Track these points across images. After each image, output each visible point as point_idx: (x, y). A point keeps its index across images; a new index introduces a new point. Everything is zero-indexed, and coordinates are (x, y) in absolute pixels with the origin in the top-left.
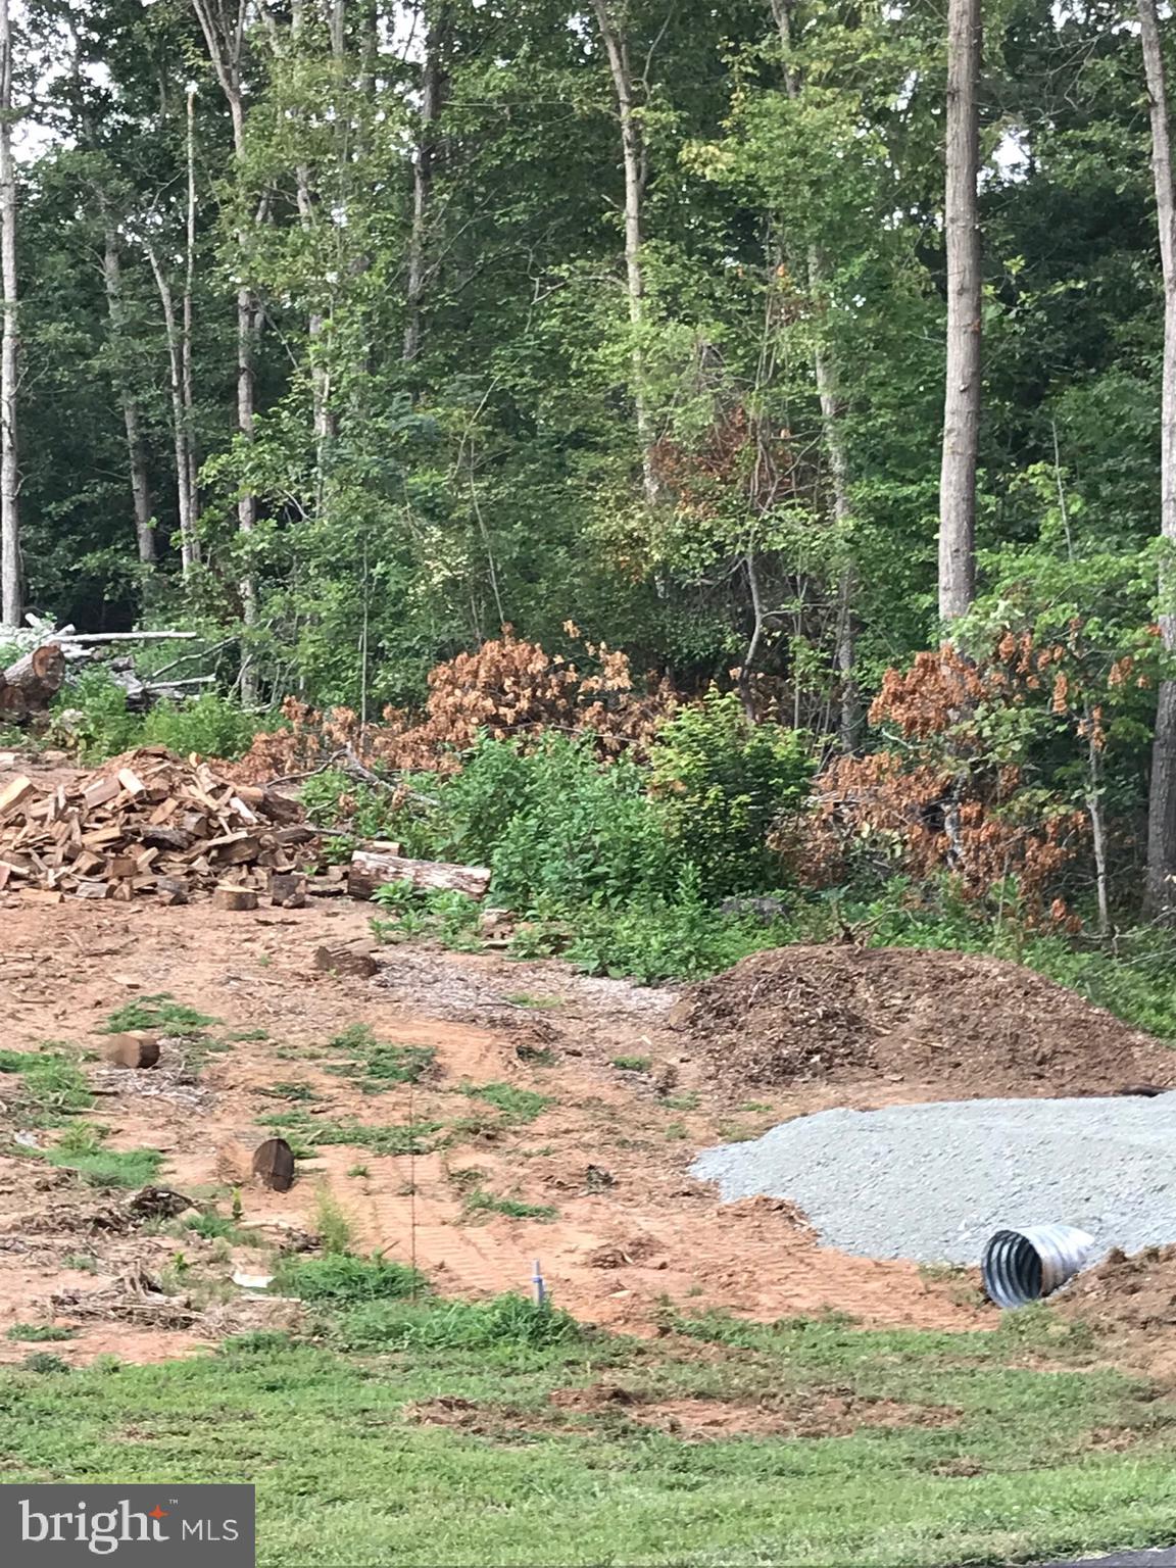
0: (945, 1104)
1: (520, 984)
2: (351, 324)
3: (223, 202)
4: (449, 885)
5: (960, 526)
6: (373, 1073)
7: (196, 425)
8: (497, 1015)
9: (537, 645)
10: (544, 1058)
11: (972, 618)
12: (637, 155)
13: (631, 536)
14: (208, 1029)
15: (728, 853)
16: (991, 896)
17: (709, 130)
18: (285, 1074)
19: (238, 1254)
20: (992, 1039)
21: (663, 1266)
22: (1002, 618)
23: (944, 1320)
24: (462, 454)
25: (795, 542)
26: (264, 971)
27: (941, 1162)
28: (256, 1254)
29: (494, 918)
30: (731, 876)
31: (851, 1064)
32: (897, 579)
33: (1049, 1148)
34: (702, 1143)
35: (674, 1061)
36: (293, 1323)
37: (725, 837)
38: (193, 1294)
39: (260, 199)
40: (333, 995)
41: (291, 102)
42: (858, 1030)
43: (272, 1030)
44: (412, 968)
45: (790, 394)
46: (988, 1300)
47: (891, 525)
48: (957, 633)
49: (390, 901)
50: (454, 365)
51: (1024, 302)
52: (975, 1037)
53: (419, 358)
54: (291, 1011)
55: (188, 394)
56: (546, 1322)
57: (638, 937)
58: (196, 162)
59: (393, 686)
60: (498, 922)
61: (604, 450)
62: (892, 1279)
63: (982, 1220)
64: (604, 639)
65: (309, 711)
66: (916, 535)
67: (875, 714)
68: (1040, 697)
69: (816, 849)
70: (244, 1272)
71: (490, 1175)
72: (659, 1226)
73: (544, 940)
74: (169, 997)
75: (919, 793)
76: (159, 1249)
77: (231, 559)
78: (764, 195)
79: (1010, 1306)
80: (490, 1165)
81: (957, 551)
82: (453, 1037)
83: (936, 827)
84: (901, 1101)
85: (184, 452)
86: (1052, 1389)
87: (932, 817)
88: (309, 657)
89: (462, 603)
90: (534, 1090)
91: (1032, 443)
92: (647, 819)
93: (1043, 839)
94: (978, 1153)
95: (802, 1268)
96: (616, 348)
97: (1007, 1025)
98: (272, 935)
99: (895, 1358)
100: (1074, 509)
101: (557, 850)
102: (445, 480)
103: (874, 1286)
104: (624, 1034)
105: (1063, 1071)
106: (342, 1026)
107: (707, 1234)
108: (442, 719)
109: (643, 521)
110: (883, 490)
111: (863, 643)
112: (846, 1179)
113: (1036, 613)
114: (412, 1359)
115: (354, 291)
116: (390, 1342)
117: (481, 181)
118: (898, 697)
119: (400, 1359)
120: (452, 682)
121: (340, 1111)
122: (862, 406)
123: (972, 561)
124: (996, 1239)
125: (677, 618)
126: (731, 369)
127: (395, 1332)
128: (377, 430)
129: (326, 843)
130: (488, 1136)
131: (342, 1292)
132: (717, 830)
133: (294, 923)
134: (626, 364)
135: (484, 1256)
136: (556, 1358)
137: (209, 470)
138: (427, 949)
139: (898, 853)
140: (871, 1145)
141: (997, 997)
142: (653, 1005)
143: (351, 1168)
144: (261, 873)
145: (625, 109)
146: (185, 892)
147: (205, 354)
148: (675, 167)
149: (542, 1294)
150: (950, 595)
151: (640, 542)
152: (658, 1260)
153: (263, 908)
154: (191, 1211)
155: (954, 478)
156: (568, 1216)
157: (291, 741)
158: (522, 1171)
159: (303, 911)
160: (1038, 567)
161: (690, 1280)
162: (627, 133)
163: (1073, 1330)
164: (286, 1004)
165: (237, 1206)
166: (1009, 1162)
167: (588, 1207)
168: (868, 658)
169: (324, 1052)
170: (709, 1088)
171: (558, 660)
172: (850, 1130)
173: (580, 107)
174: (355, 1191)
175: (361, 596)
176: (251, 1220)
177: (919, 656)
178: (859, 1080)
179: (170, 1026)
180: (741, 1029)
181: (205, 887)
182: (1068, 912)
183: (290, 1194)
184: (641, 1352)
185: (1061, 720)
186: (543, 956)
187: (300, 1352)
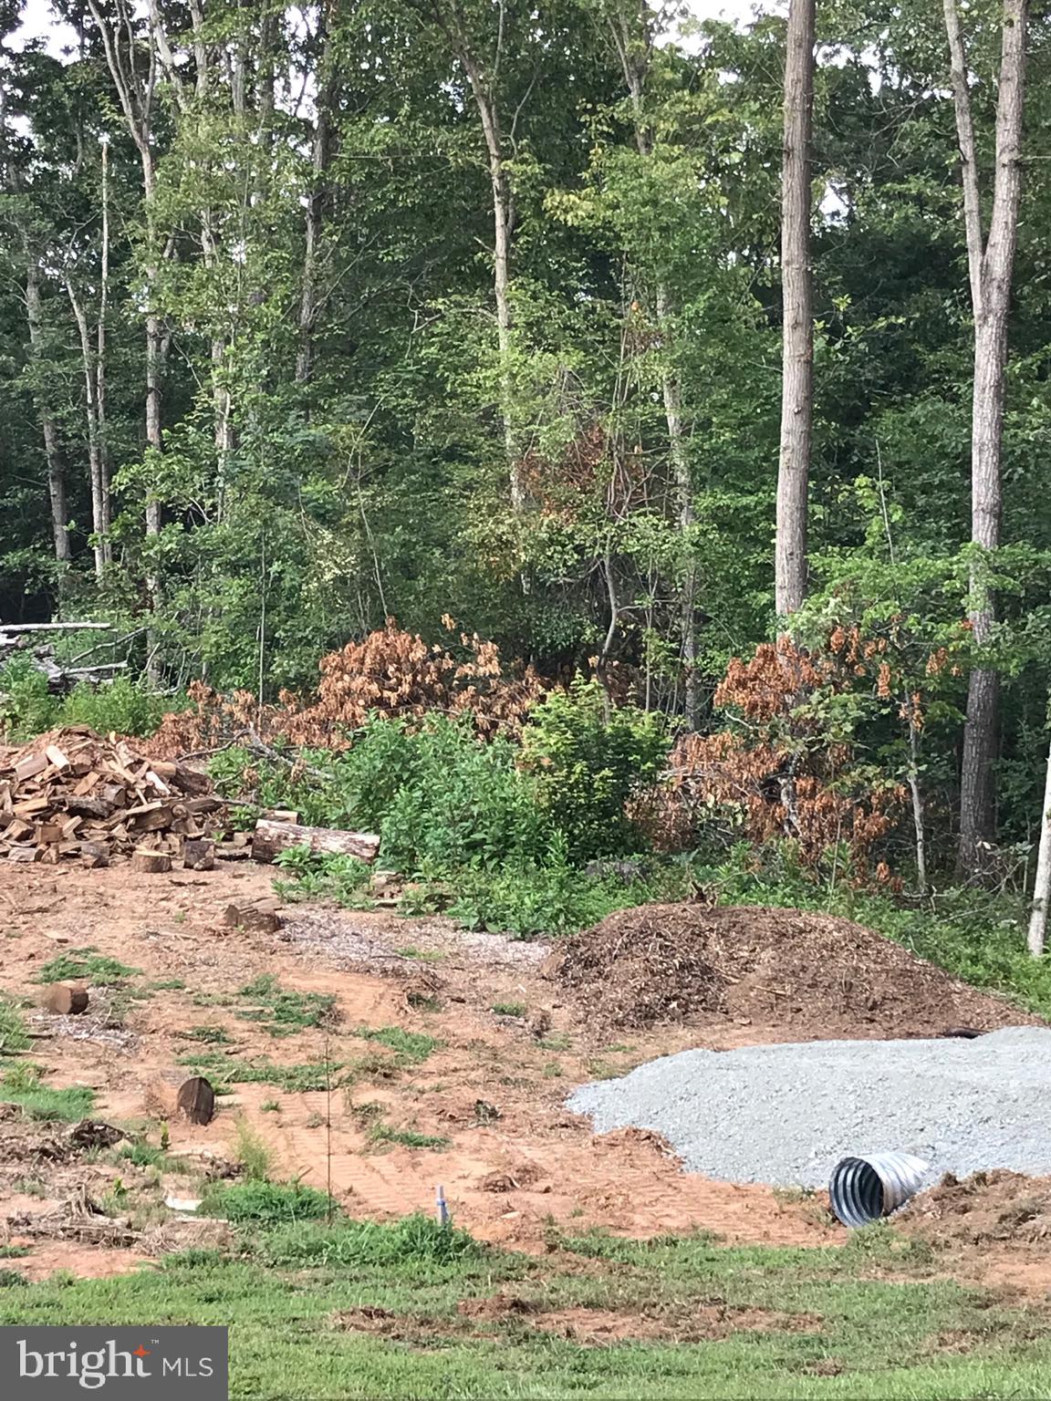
0: (791, 1045)
1: (408, 938)
2: (252, 350)
3: (135, 241)
4: (343, 850)
5: (795, 532)
6: (280, 1018)
7: (109, 439)
8: (389, 966)
9: (417, 636)
10: (432, 1005)
11: (805, 613)
12: (505, 203)
13: (500, 540)
14: (131, 979)
15: (591, 822)
16: (824, 860)
17: (569, 181)
18: (202, 1019)
19: (168, 1181)
20: (829, 987)
21: (547, 1190)
22: (833, 614)
23: (800, 1238)
24: (350, 466)
25: (647, 546)
26: (177, 926)
27: (791, 1096)
28: (185, 1180)
29: (383, 880)
30: (594, 842)
31: (704, 1009)
32: (737, 578)
33: (886, 1084)
34: (576, 1081)
35: (547, 1007)
36: (222, 1242)
37: (589, 807)
38: (132, 1215)
39: (167, 238)
40: (242, 948)
41: (196, 154)
42: (709, 979)
43: (188, 980)
44: (312, 924)
45: (642, 415)
46: (834, 1220)
47: (732, 530)
48: (792, 627)
49: (290, 864)
50: (343, 386)
51: (850, 335)
52: (813, 986)
53: (310, 380)
54: (205, 963)
55: (101, 411)
56: (449, 1241)
57: (513, 896)
58: (109, 204)
59: (288, 672)
60: (388, 883)
61: (476, 463)
62: (750, 1201)
63: (828, 1148)
64: (475, 630)
65: (213, 694)
66: (755, 540)
67: (720, 698)
68: (865, 684)
69: (668, 817)
70: (176, 1197)
71: (388, 1110)
72: (541, 1155)
73: (430, 899)
74: (95, 950)
75: (758, 768)
76: (98, 1176)
77: (142, 559)
78: (618, 237)
79: (854, 1226)
80: (388, 1101)
81: (791, 554)
82: (352, 986)
83: (773, 798)
84: (749, 1042)
85: (97, 462)
86: (900, 1298)
87: (770, 789)
88: (212, 646)
89: (349, 599)
90: (423, 1033)
91: (856, 459)
92: (519, 792)
93: (868, 810)
94: (825, 1088)
95: (670, 1191)
96: (489, 373)
97: (843, 975)
98: (185, 895)
99: (758, 1272)
100: (896, 517)
101: (439, 818)
102: (334, 489)
103: (735, 1206)
104: (503, 983)
105: (891, 1015)
106: (250, 977)
107: (584, 1162)
108: (333, 701)
109: (511, 526)
110: (725, 500)
111: (706, 635)
112: (707, 1112)
113: (863, 608)
114: (332, 1274)
115: (253, 320)
116: (311, 1258)
117: (365, 224)
118: (741, 684)
119: (320, 1273)
120: (341, 668)
121: (251, 1053)
122: (705, 425)
123: (805, 563)
124: (842, 1165)
125: (541, 612)
126: (591, 392)
127: (315, 1250)
128: (273, 444)
129: (231, 813)
130: (387, 1076)
131: (265, 1214)
132: (582, 801)
133: (205, 884)
134: (496, 388)
135: (387, 1182)
136: (459, 1272)
137: (122, 478)
138: (325, 908)
139: (740, 821)
140: (728, 1082)
141: (832, 950)
142: (527, 957)
143: (265, 1103)
144: (174, 839)
145: (494, 162)
146: (106, 856)
147: (117, 374)
148: (539, 213)
149: (445, 1215)
150: (785, 593)
151: (509, 544)
152: (542, 1185)
153: (176, 870)
154: (123, 1142)
155: (789, 489)
156: (459, 1145)
157: (198, 720)
158: (417, 1106)
159: (212, 873)
160: (864, 569)
161: (572, 1203)
162: (496, 183)
163: (913, 1246)
164: (201, 955)
165: (165, 1138)
166: (852, 1097)
167: (477, 1137)
168: (711, 648)
169: (235, 999)
170: (579, 1031)
171: (437, 649)
172: (709, 1068)
173: (455, 160)
174: (269, 1124)
175: (259, 592)
176: (178, 1150)
177: (759, 648)
178: (711, 1024)
179: (96, 977)
180: (607, 978)
181: (124, 851)
182: (892, 873)
183: (210, 1126)
184: (532, 1266)
185: (885, 705)
186: (429, 913)
187: (232, 1267)
